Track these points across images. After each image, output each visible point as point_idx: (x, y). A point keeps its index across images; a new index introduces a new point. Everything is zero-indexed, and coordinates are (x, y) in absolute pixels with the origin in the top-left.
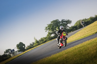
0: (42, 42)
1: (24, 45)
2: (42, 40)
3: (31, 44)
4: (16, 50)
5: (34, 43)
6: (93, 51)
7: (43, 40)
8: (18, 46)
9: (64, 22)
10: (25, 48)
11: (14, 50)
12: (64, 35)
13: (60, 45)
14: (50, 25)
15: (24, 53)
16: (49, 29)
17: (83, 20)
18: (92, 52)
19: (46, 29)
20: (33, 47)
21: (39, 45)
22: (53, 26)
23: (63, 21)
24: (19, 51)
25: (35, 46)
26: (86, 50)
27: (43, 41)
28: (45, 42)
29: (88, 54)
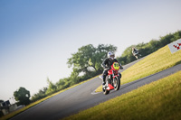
0: (61, 87)
1: (28, 93)
2: (62, 83)
3: (41, 91)
4: (13, 101)
5: (46, 89)
6: (156, 103)
7: (64, 83)
8: (16, 94)
9: (103, 48)
10: (30, 98)
11: (8, 102)
12: (117, 68)
13: (108, 88)
14: (76, 56)
15: (28, 107)
16: (75, 62)
17: (138, 46)
18: (155, 106)
19: (70, 62)
20: (46, 96)
21: (56, 92)
22: (83, 57)
23: (100, 48)
24: (18, 104)
25: (49, 94)
26: (143, 102)
27: (64, 85)
28: (68, 86)
29: (147, 109)
